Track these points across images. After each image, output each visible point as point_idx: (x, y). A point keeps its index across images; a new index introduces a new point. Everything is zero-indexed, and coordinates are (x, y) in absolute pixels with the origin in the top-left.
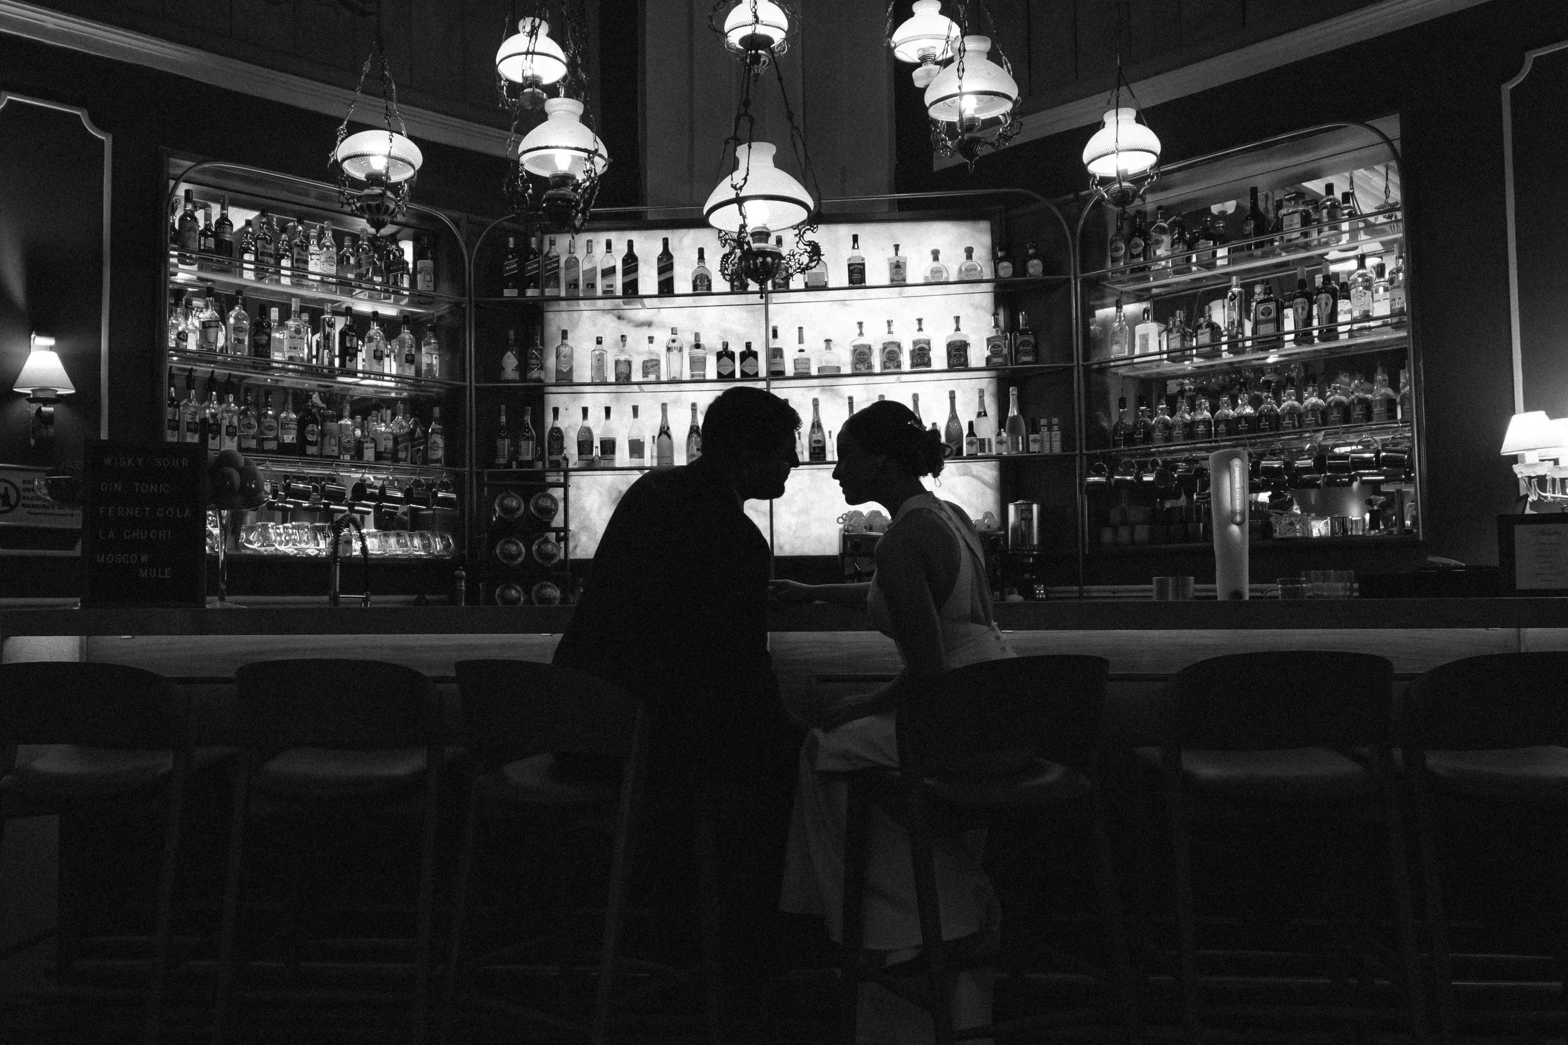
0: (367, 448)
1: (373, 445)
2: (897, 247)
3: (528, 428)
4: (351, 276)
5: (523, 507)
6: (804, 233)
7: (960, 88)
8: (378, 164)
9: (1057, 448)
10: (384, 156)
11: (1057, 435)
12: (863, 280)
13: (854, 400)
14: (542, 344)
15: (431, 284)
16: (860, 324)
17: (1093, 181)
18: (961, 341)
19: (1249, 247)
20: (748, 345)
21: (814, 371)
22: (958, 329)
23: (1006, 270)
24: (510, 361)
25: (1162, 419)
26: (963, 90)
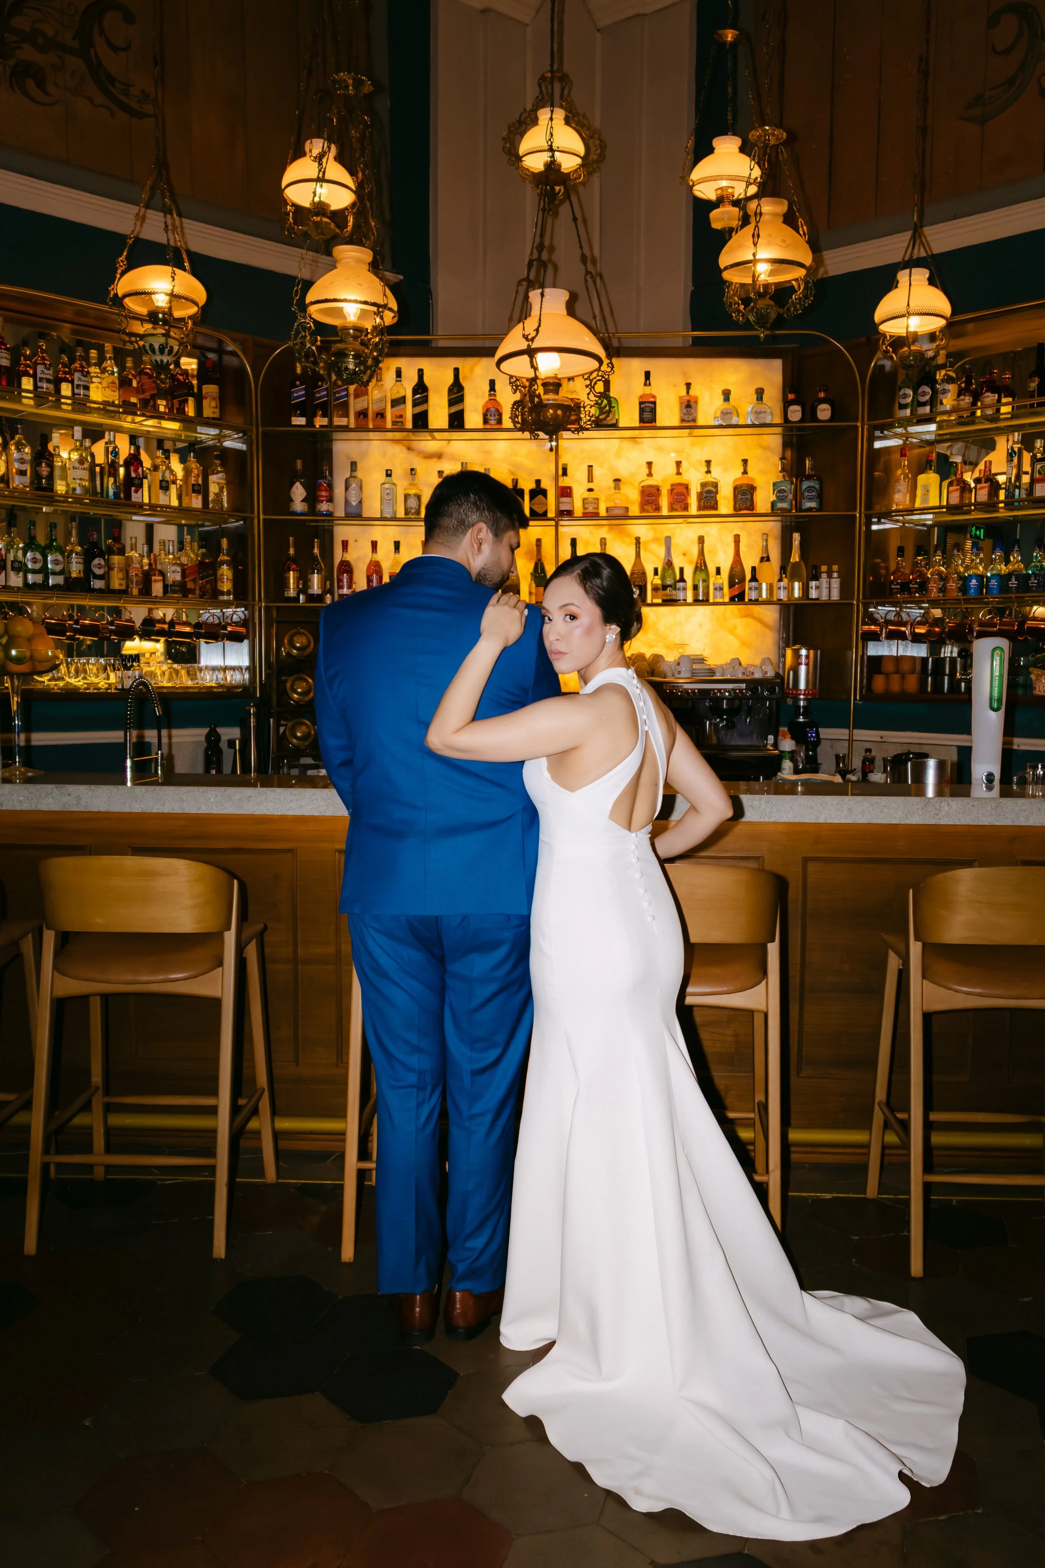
0: (156, 581)
1: (161, 578)
2: (688, 385)
3: (317, 561)
4: (134, 400)
5: (312, 646)
6: (595, 383)
7: (754, 255)
8: (161, 301)
9: (835, 596)
10: (167, 294)
11: (836, 583)
12: (654, 420)
13: (641, 541)
14: (331, 474)
15: (217, 411)
16: (650, 464)
17: (883, 341)
18: (747, 485)
19: (1032, 406)
20: (538, 482)
21: (603, 512)
22: (745, 472)
23: (795, 413)
24: (298, 492)
25: (936, 570)
26: (757, 258)
